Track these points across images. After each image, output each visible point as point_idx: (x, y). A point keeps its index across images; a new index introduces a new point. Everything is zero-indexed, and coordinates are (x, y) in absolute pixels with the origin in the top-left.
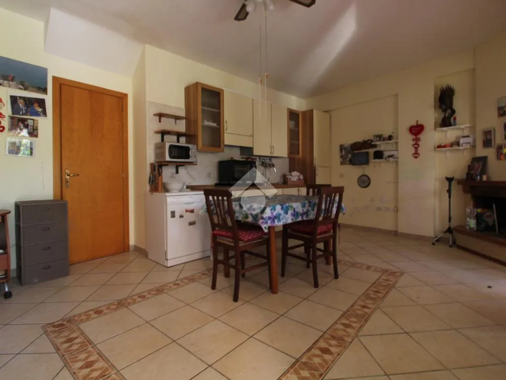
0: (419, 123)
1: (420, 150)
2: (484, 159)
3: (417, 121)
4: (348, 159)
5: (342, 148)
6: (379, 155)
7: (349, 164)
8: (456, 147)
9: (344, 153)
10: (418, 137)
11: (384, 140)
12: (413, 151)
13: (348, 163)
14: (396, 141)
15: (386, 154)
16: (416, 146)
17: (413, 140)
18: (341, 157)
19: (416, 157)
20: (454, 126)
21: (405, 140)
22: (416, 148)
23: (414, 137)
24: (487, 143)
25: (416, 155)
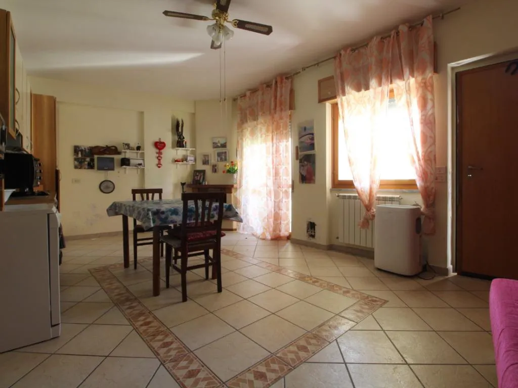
0: (162, 141)
1: (162, 162)
2: (204, 172)
3: (160, 139)
4: (86, 163)
5: (76, 149)
6: (125, 162)
7: (88, 168)
8: (185, 162)
9: (80, 156)
10: (161, 151)
11: (132, 149)
12: (156, 161)
13: (86, 167)
14: (143, 151)
15: (132, 162)
16: (159, 158)
17: (157, 153)
18: (75, 159)
19: (159, 167)
20: (186, 147)
21: (150, 152)
22: (159, 160)
23: (158, 151)
24: (205, 162)
25: (159, 165)
